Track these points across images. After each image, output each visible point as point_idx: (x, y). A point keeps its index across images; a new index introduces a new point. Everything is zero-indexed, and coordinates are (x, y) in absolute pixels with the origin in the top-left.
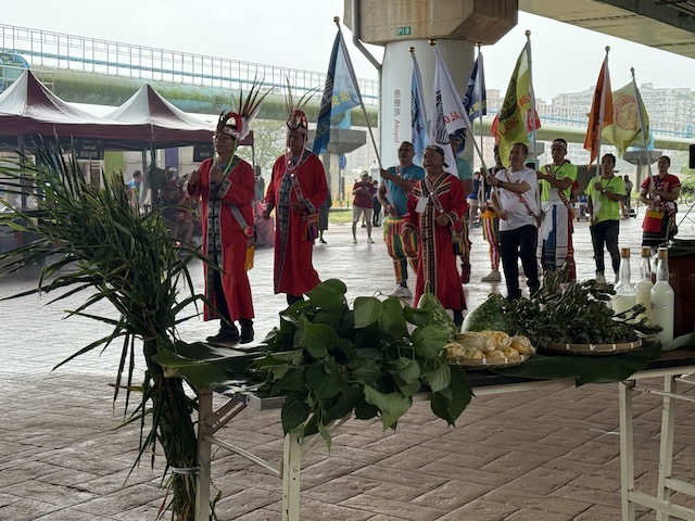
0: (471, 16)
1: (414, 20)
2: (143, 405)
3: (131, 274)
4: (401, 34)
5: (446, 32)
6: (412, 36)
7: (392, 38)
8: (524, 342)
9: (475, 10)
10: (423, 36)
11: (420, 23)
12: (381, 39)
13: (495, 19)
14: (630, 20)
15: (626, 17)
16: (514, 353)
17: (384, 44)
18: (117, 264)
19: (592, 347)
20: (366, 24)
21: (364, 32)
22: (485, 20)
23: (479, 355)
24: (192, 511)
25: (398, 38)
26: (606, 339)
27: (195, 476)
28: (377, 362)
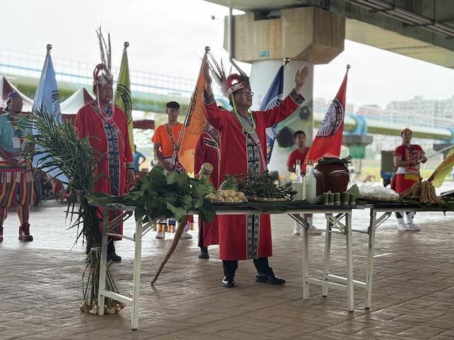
0: (312, 44)
1: (272, 46)
2: (79, 219)
3: (75, 162)
4: (262, 56)
5: (294, 54)
6: (271, 57)
7: (256, 58)
8: (242, 194)
9: (314, 41)
10: (278, 57)
11: (275, 49)
12: (248, 59)
13: (328, 47)
14: (429, 49)
15: (425, 47)
16: (237, 198)
17: (251, 62)
18: (69, 158)
19: (266, 199)
20: (238, 48)
21: (237, 54)
22: (321, 48)
23: (221, 198)
24: (99, 267)
25: (261, 58)
26: (272, 196)
27: (100, 251)
28: (175, 196)
